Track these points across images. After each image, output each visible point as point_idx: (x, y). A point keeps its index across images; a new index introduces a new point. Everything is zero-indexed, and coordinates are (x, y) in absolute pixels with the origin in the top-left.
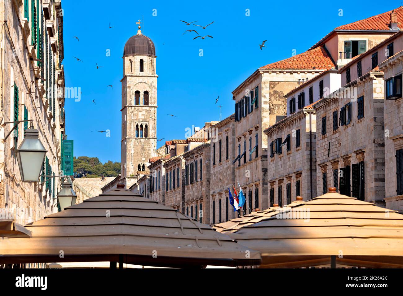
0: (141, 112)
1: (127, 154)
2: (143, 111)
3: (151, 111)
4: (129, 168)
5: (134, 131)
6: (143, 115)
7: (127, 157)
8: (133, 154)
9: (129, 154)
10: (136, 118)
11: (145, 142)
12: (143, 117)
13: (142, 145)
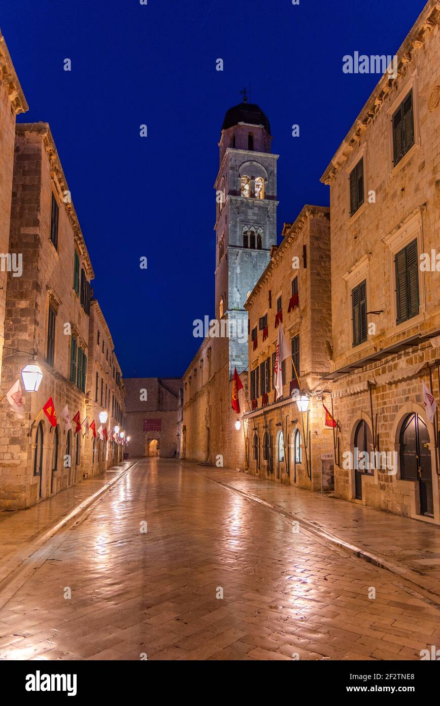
0: (251, 209)
1: (230, 273)
2: (255, 208)
3: (268, 209)
4: (232, 297)
5: (240, 238)
6: (254, 214)
7: (229, 278)
8: (238, 275)
9: (232, 273)
10: (243, 218)
11: (259, 256)
12: (255, 218)
13: (254, 262)
